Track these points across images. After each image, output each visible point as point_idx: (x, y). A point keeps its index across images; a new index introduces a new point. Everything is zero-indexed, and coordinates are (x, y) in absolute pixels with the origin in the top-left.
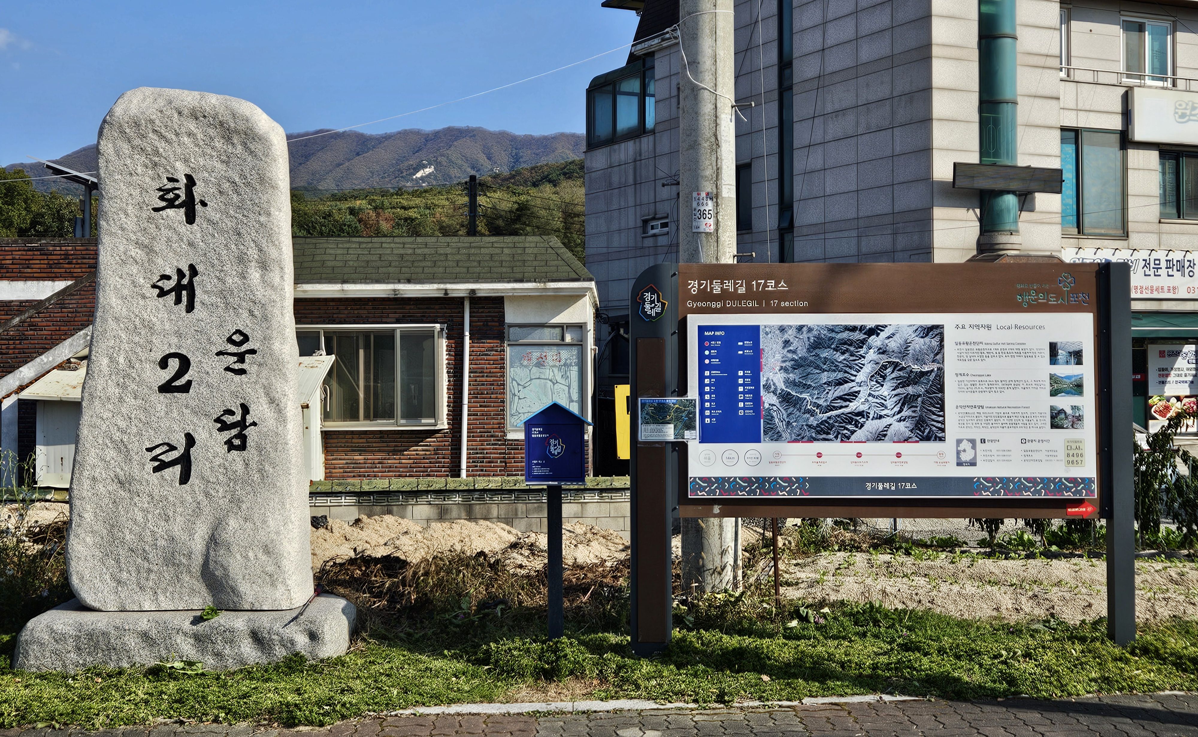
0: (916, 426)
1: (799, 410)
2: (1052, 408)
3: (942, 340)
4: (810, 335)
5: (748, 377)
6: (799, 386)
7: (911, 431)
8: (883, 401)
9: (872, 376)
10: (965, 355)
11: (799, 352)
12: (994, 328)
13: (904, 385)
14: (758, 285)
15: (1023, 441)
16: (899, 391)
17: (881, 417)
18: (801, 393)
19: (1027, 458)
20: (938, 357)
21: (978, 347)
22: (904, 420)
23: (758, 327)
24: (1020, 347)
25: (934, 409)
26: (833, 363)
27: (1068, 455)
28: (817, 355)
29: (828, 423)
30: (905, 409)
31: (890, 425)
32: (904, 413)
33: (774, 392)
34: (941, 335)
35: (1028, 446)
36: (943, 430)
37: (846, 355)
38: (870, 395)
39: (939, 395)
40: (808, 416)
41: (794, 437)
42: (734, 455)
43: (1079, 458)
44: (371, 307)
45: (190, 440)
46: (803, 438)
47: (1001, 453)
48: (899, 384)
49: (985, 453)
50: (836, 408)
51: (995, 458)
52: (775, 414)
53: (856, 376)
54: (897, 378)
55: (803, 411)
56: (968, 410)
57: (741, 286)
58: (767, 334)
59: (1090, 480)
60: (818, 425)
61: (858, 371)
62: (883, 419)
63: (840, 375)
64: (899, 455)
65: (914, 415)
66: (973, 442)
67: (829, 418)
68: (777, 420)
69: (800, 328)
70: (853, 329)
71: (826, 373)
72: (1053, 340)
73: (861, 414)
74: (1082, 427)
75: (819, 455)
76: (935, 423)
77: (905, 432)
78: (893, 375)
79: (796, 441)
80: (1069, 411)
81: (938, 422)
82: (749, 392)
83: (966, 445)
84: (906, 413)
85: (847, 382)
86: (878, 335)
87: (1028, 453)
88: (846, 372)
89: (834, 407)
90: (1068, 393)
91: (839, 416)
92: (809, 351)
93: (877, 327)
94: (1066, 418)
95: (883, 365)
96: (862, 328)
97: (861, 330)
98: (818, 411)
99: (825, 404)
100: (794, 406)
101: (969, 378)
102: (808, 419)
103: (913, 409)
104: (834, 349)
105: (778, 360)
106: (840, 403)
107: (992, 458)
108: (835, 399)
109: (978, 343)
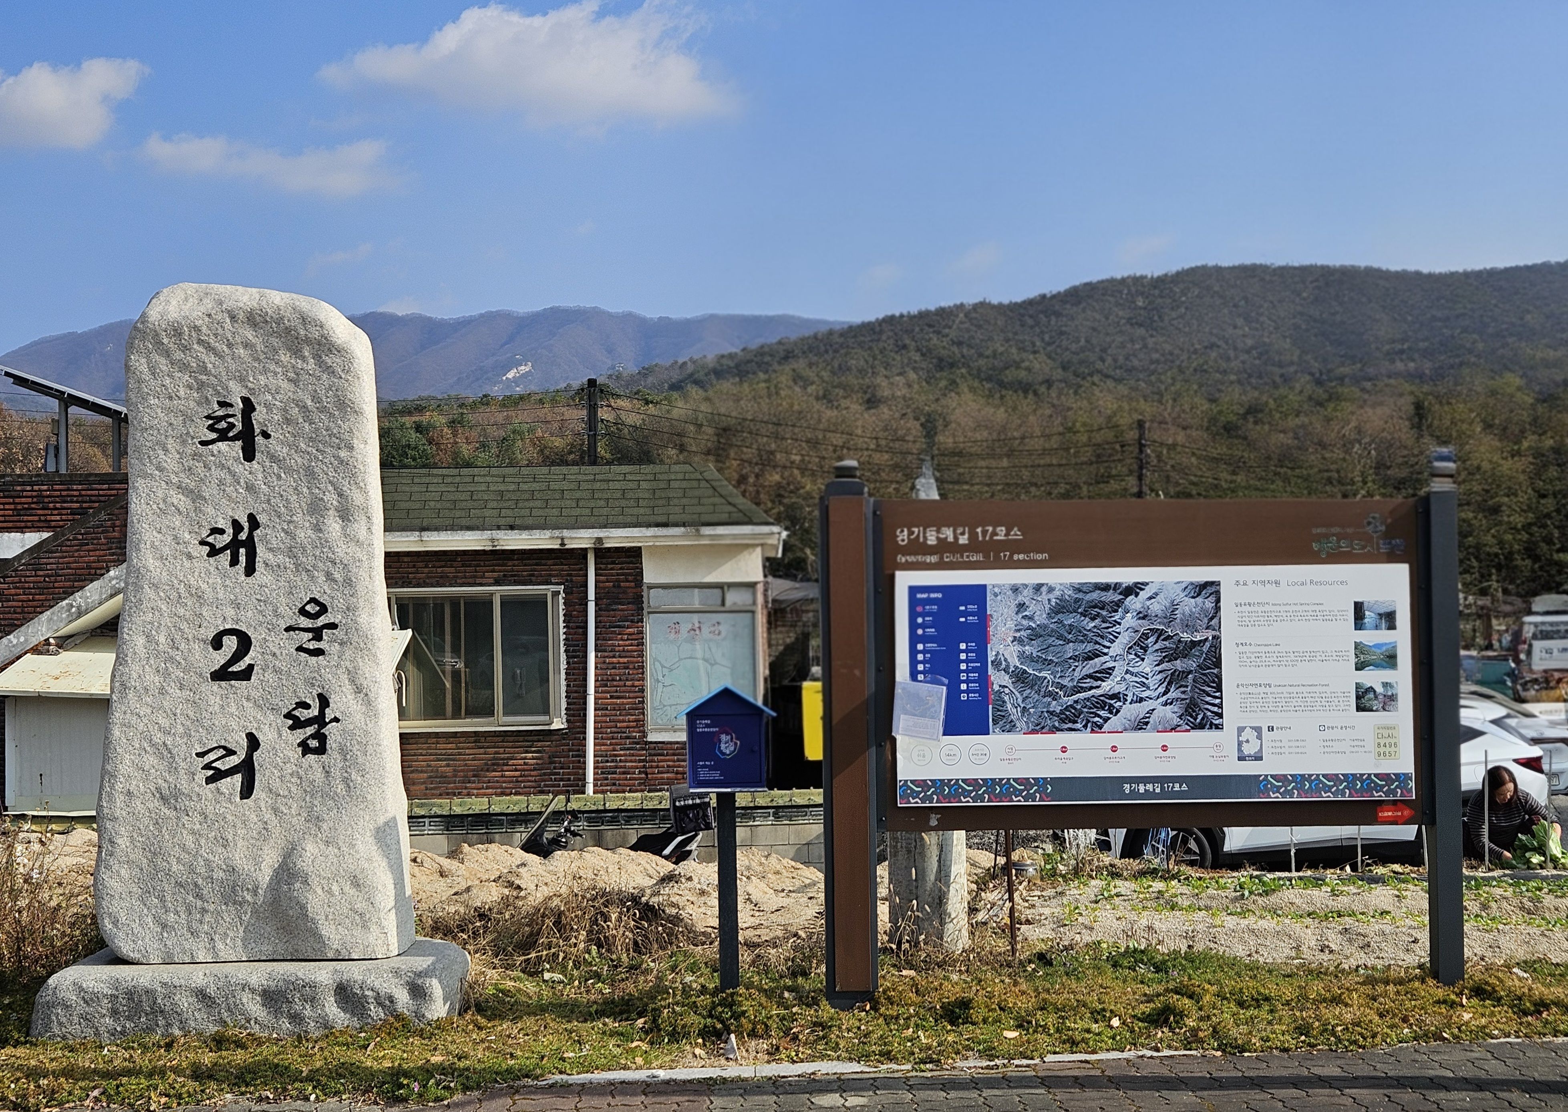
0: (1186, 710)
1: (1038, 692)
2: (1358, 686)
3: (1218, 601)
4: (1051, 596)
5: (972, 651)
6: (1037, 662)
7: (1180, 717)
8: (1144, 680)
9: (1130, 648)
10: (1247, 619)
11: (1036, 618)
12: (1283, 584)
13: (1171, 658)
14: (985, 533)
15: (1322, 728)
16: (1164, 666)
17: (1141, 700)
18: (1040, 671)
19: (1326, 749)
20: (1212, 623)
21: (1263, 609)
22: (1171, 704)
23: (983, 587)
24: (1318, 608)
25: (1208, 689)
26: (1080, 631)
27: (1379, 744)
28: (1060, 622)
29: (1075, 709)
30: (1172, 689)
31: (1153, 710)
32: (1172, 695)
33: (1006, 670)
34: (1217, 593)
35: (1328, 734)
36: (1220, 716)
37: (1097, 622)
38: (1127, 672)
39: (1215, 671)
40: (1050, 699)
41: (1031, 727)
42: (957, 751)
43: (1393, 749)
44: (460, 564)
45: (253, 742)
46: (1043, 728)
47: (1293, 744)
48: (1164, 657)
49: (1273, 744)
50: (1084, 690)
51: (1287, 750)
52: (1006, 698)
53: (1109, 648)
54: (1161, 650)
55: (1042, 693)
56: (1251, 689)
57: (963, 534)
58: (996, 595)
59: (1407, 776)
60: (1062, 713)
61: (1112, 642)
62: (1144, 703)
63: (1090, 647)
64: (1164, 748)
65: (1183, 696)
66: (1258, 730)
67: (1076, 702)
68: (1009, 706)
69: (1038, 588)
70: (1105, 587)
71: (1071, 644)
72: (1360, 600)
73: (1116, 696)
74: (1396, 709)
75: (1064, 750)
76: (1209, 707)
77: (1172, 719)
78: (1157, 647)
79: (1034, 732)
80: (1379, 689)
81: (1214, 705)
82: (974, 670)
83: (1249, 734)
84: (1173, 694)
85: (1098, 656)
86: (1137, 595)
87: (1328, 744)
88: (1097, 643)
89: (1082, 688)
90: (1377, 666)
91: (1088, 699)
92: (1049, 616)
93: (1136, 584)
94: (1376, 697)
95: (1143, 634)
96: (1117, 586)
97: (1115, 589)
98: (1061, 693)
99: (1071, 684)
100: (1032, 688)
101: (1253, 649)
102: (1049, 704)
103: (1182, 689)
104: (1081, 614)
105: (1010, 629)
106: (1090, 682)
107: (1282, 750)
108: (1083, 678)
109: (1263, 604)
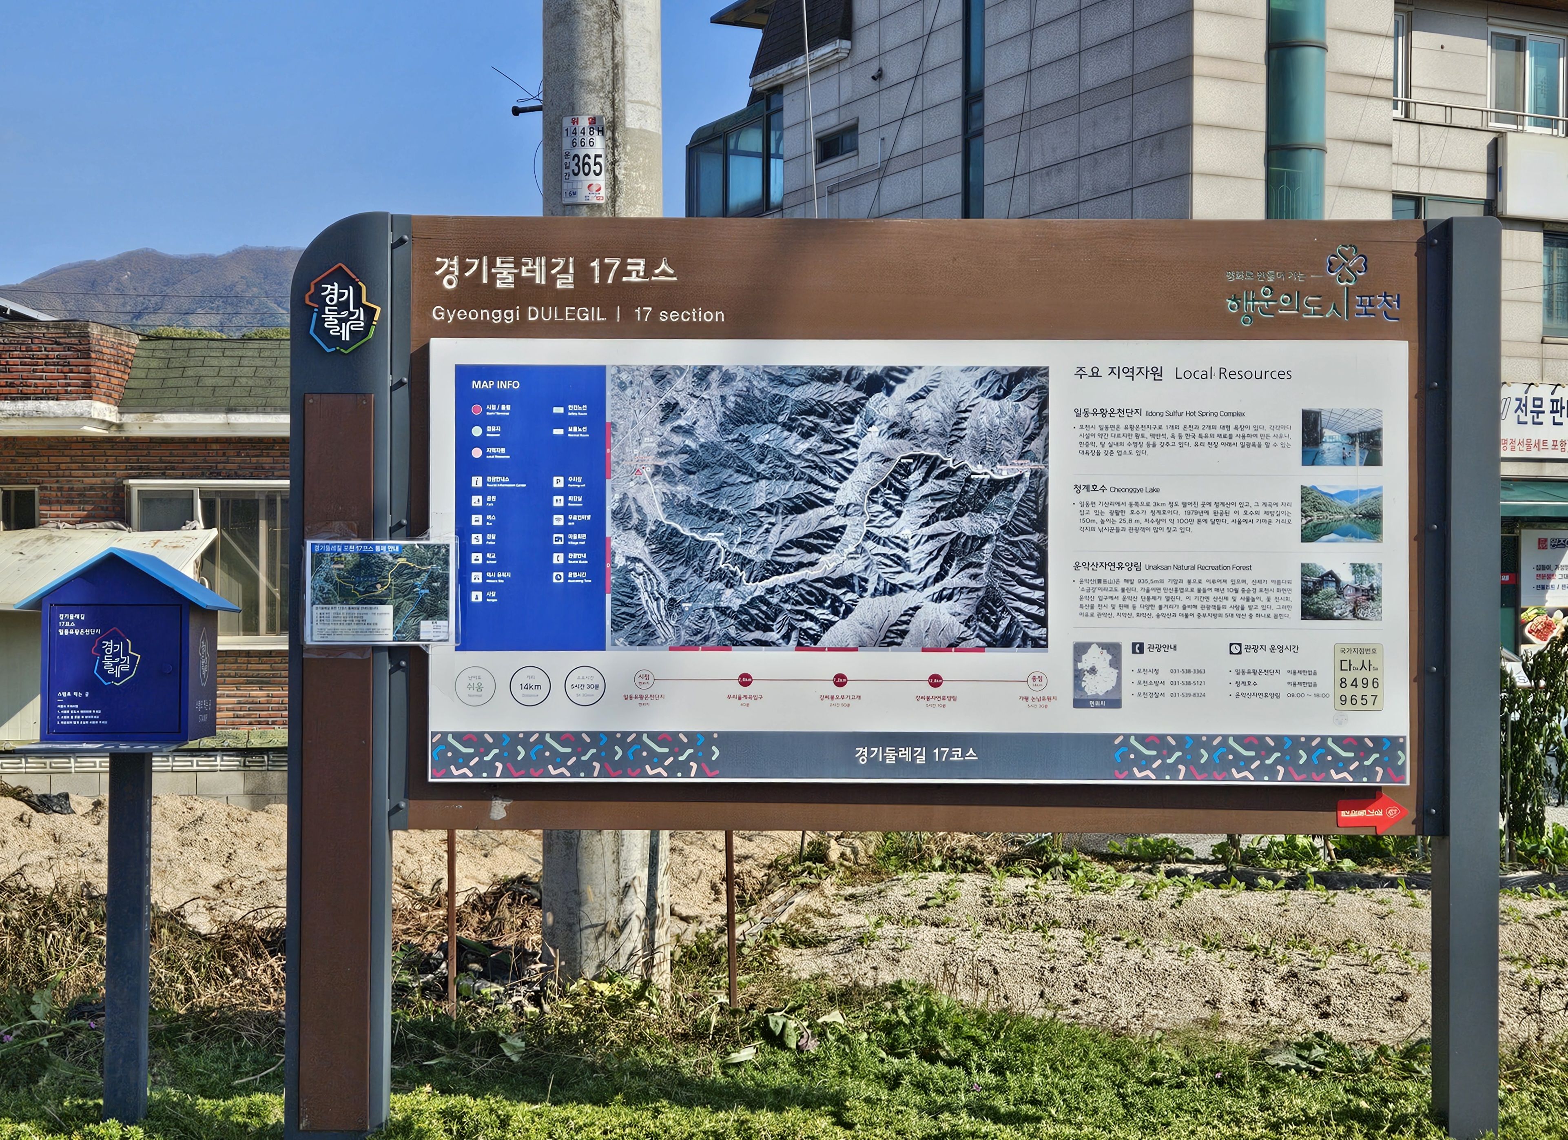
0: (978, 611)
1: (699, 571)
2: (1306, 571)
3: (1043, 405)
4: (727, 391)
5: (575, 492)
6: (698, 514)
7: (967, 623)
8: (899, 552)
9: (875, 491)
10: (1098, 440)
11: (698, 431)
12: (1168, 374)
13: (952, 512)
14: (605, 269)
15: (1236, 649)
16: (939, 526)
17: (893, 589)
18: (704, 530)
19: (1243, 689)
20: (1033, 445)
21: (1129, 421)
22: (950, 597)
23: (600, 371)
24: (1233, 421)
25: (1021, 571)
26: (781, 459)
27: (1343, 682)
28: (744, 440)
29: (768, 604)
30: (952, 571)
31: (916, 608)
32: (949, 582)
33: (639, 529)
34: (1043, 391)
35: (1248, 660)
36: (1043, 622)
37: (814, 441)
38: (868, 536)
39: (1035, 538)
40: (720, 585)
41: (684, 636)
42: (541, 680)
43: (1370, 691)
46: (706, 639)
47: (1180, 677)
48: (939, 510)
50: (786, 568)
51: (1167, 689)
52: (639, 582)
53: (834, 490)
54: (933, 496)
55: (706, 574)
56: (1102, 574)
57: (565, 270)
59: (1395, 743)
60: (743, 610)
61: (842, 479)
62: (899, 596)
63: (798, 488)
64: (935, 680)
65: (973, 584)
66: (1113, 649)
67: (771, 591)
68: (644, 597)
69: (703, 375)
70: (831, 376)
71: (763, 483)
72: (1313, 408)
73: (845, 582)
74: (1378, 616)
75: (745, 680)
76: (1023, 605)
77: (951, 626)
78: (926, 489)
79: (689, 646)
80: (1346, 577)
81: (1031, 602)
82: (579, 527)
83: (1095, 658)
84: (955, 579)
85: (813, 505)
86: (890, 391)
87: (1247, 678)
88: (811, 480)
89: (782, 565)
90: (1345, 533)
91: (793, 586)
92: (723, 428)
93: (889, 371)
94: (1340, 592)
95: (900, 465)
96: (852, 374)
97: (848, 380)
98: (744, 575)
99: (760, 558)
100: (687, 563)
101: (1108, 496)
102: (719, 594)
103: (972, 571)
104: (784, 425)
105: (648, 451)
106: (798, 555)
107: (1160, 689)
108: (784, 547)
109: (1130, 413)
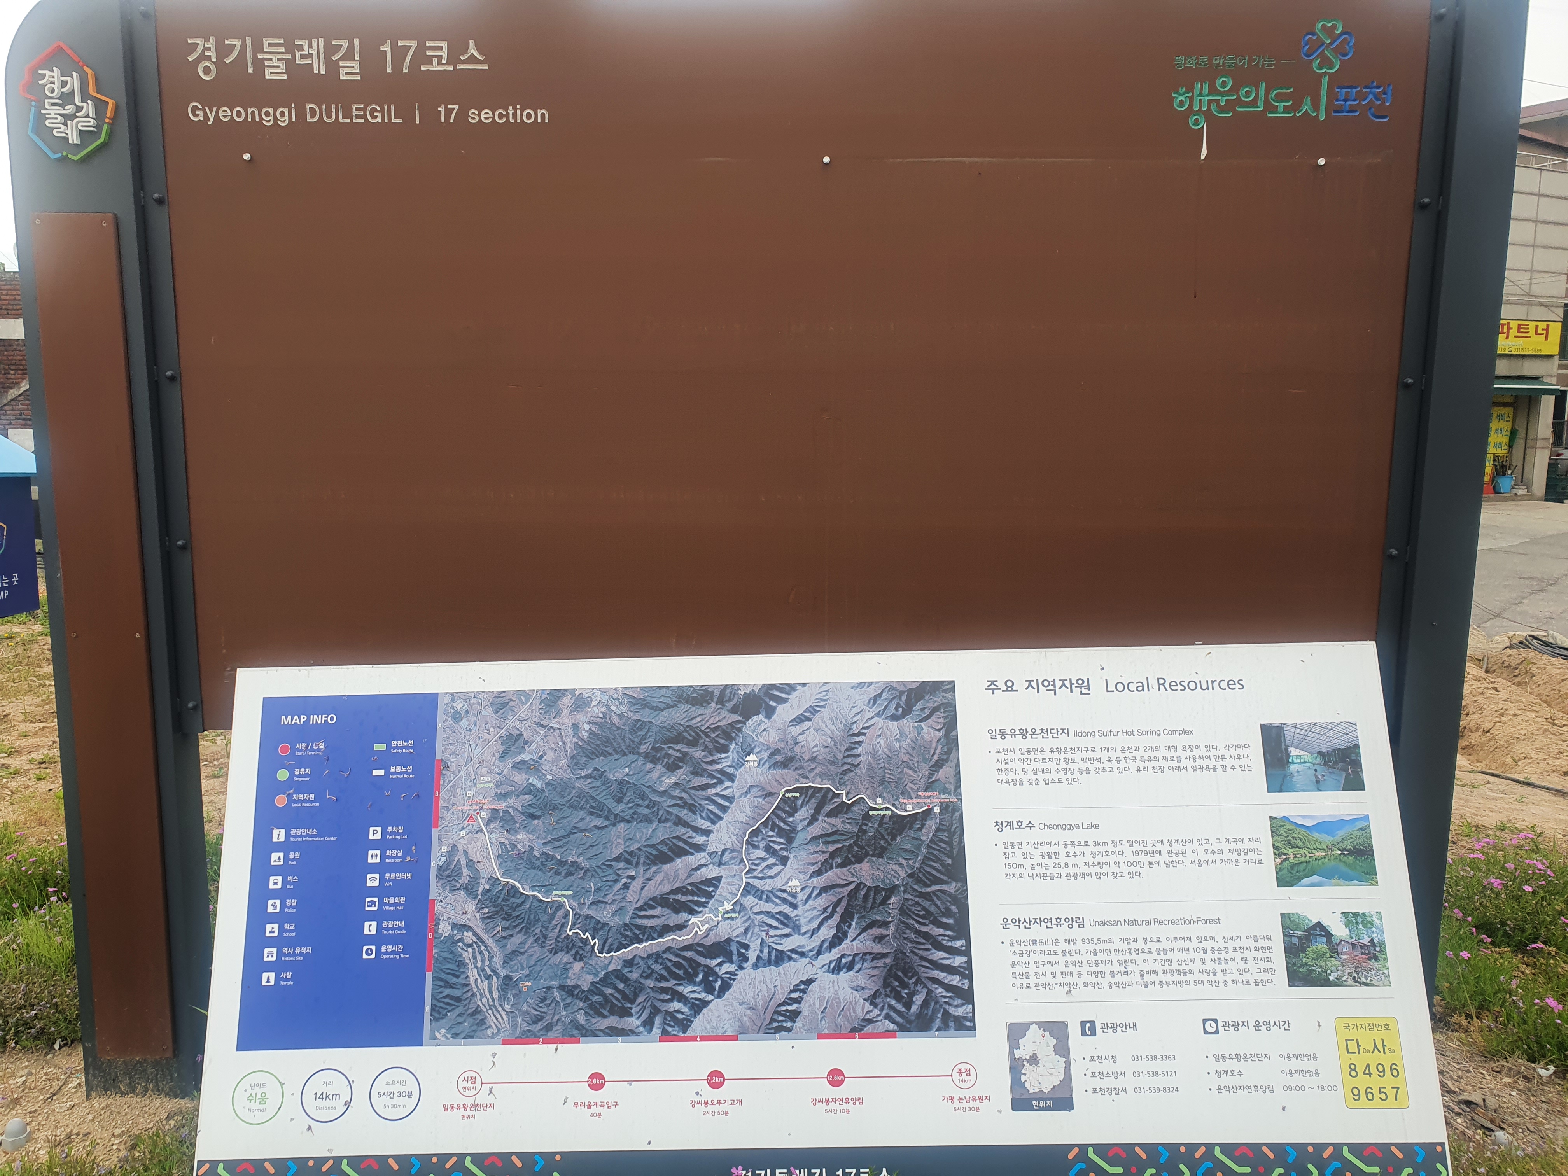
0: (886, 984)
1: (541, 939)
2: (1288, 921)
3: (951, 725)
4: (581, 718)
5: (394, 845)
6: (542, 867)
7: (872, 1000)
8: (786, 909)
9: (755, 833)
10: (1019, 766)
11: (546, 767)
12: (1097, 686)
13: (848, 857)
15: (1211, 1027)
16: (833, 875)
17: (779, 958)
18: (548, 888)
19: (1225, 1081)
20: (941, 774)
21: (1055, 744)
22: (850, 967)
23: (432, 699)
24: (1180, 741)
25: (937, 931)
26: (642, 797)
27: (1353, 1068)
28: (599, 775)
29: (625, 980)
30: (852, 933)
31: (809, 982)
32: (849, 946)
33: (470, 890)
34: (949, 712)
35: (1227, 1042)
36: (968, 996)
37: (682, 774)
38: (748, 889)
39: (951, 889)
40: (566, 958)
41: (522, 1025)
42: (340, 1086)
43: (1389, 1081)
46: (549, 1028)
47: (1145, 1066)
48: (833, 855)
49: (1096, 1067)
50: (647, 934)
51: (1128, 1082)
52: (467, 955)
53: (707, 833)
54: (825, 838)
56: (1036, 932)
58: (457, 717)
59: (1431, 1152)
60: (595, 988)
61: (715, 819)
62: (788, 966)
63: (663, 832)
64: (836, 1077)
65: (878, 949)
66: (1057, 1031)
67: (629, 963)
68: (473, 974)
69: (553, 700)
70: (702, 698)
71: (622, 826)
72: (1275, 720)
73: (722, 949)
74: (1385, 978)
75: (596, 1081)
76: (941, 975)
77: (852, 1004)
78: (816, 830)
79: (527, 1038)
80: (1339, 930)
81: (951, 970)
82: (397, 888)
83: (1036, 1042)
85: (681, 853)
86: (770, 712)
87: (1229, 1065)
88: (680, 822)
89: (644, 929)
91: (656, 957)
92: (575, 762)
93: (768, 689)
94: (1334, 949)
95: (784, 800)
96: (725, 696)
97: (721, 701)
98: (597, 943)
99: (616, 921)
100: (526, 930)
101: (1036, 835)
102: (566, 969)
103: (876, 931)
104: (647, 756)
105: (485, 792)
106: (663, 916)
107: (1119, 1083)
108: (646, 906)
109: (1054, 733)
